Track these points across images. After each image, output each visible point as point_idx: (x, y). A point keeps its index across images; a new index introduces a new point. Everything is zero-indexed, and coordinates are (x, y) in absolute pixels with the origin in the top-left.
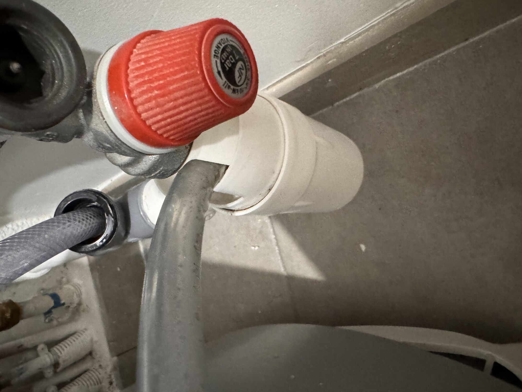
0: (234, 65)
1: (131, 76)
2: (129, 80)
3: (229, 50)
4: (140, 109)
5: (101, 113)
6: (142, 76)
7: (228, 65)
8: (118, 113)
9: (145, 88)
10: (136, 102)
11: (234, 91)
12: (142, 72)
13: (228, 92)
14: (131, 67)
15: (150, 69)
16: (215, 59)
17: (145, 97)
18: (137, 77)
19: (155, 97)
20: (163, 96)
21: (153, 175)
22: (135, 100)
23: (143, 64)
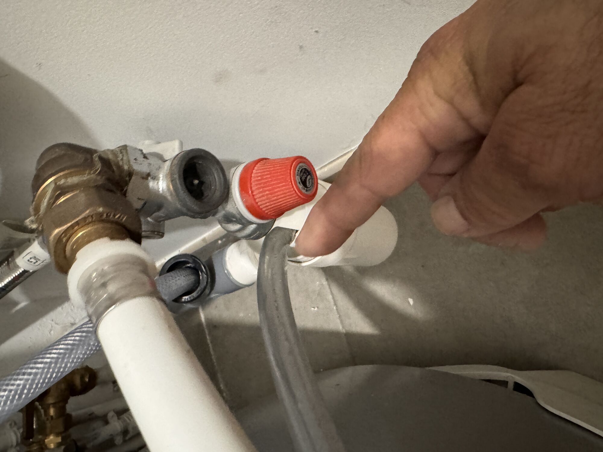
0: (306, 178)
1: (253, 184)
2: (252, 186)
3: (303, 171)
4: (257, 200)
5: (234, 202)
6: (260, 184)
7: (303, 178)
8: (245, 202)
9: (261, 190)
10: (256, 197)
11: (307, 191)
12: (260, 182)
13: (304, 191)
14: (253, 180)
15: (263, 181)
16: (298, 176)
17: (261, 195)
18: (257, 185)
19: (267, 195)
20: (271, 194)
21: (252, 237)
22: (255, 196)
23: (260, 178)
